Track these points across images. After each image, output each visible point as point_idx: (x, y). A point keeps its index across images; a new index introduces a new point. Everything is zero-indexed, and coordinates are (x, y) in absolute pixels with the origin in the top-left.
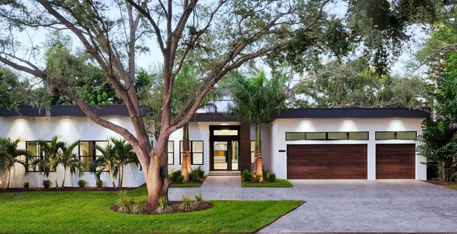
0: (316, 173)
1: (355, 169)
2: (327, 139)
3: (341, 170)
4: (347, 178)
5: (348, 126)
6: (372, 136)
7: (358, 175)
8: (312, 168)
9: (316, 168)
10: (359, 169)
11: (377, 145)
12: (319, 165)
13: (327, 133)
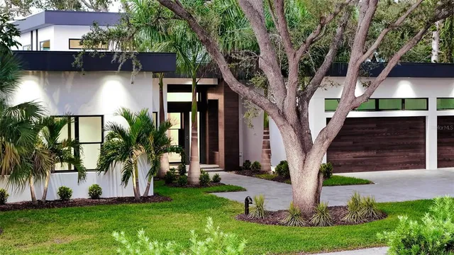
0: (362, 161)
1: (411, 154)
2: (377, 109)
3: (393, 156)
4: (401, 169)
5: (405, 89)
6: (433, 104)
7: (414, 163)
8: (358, 154)
9: (363, 154)
10: (415, 154)
11: (439, 117)
12: (367, 149)
13: (377, 100)
